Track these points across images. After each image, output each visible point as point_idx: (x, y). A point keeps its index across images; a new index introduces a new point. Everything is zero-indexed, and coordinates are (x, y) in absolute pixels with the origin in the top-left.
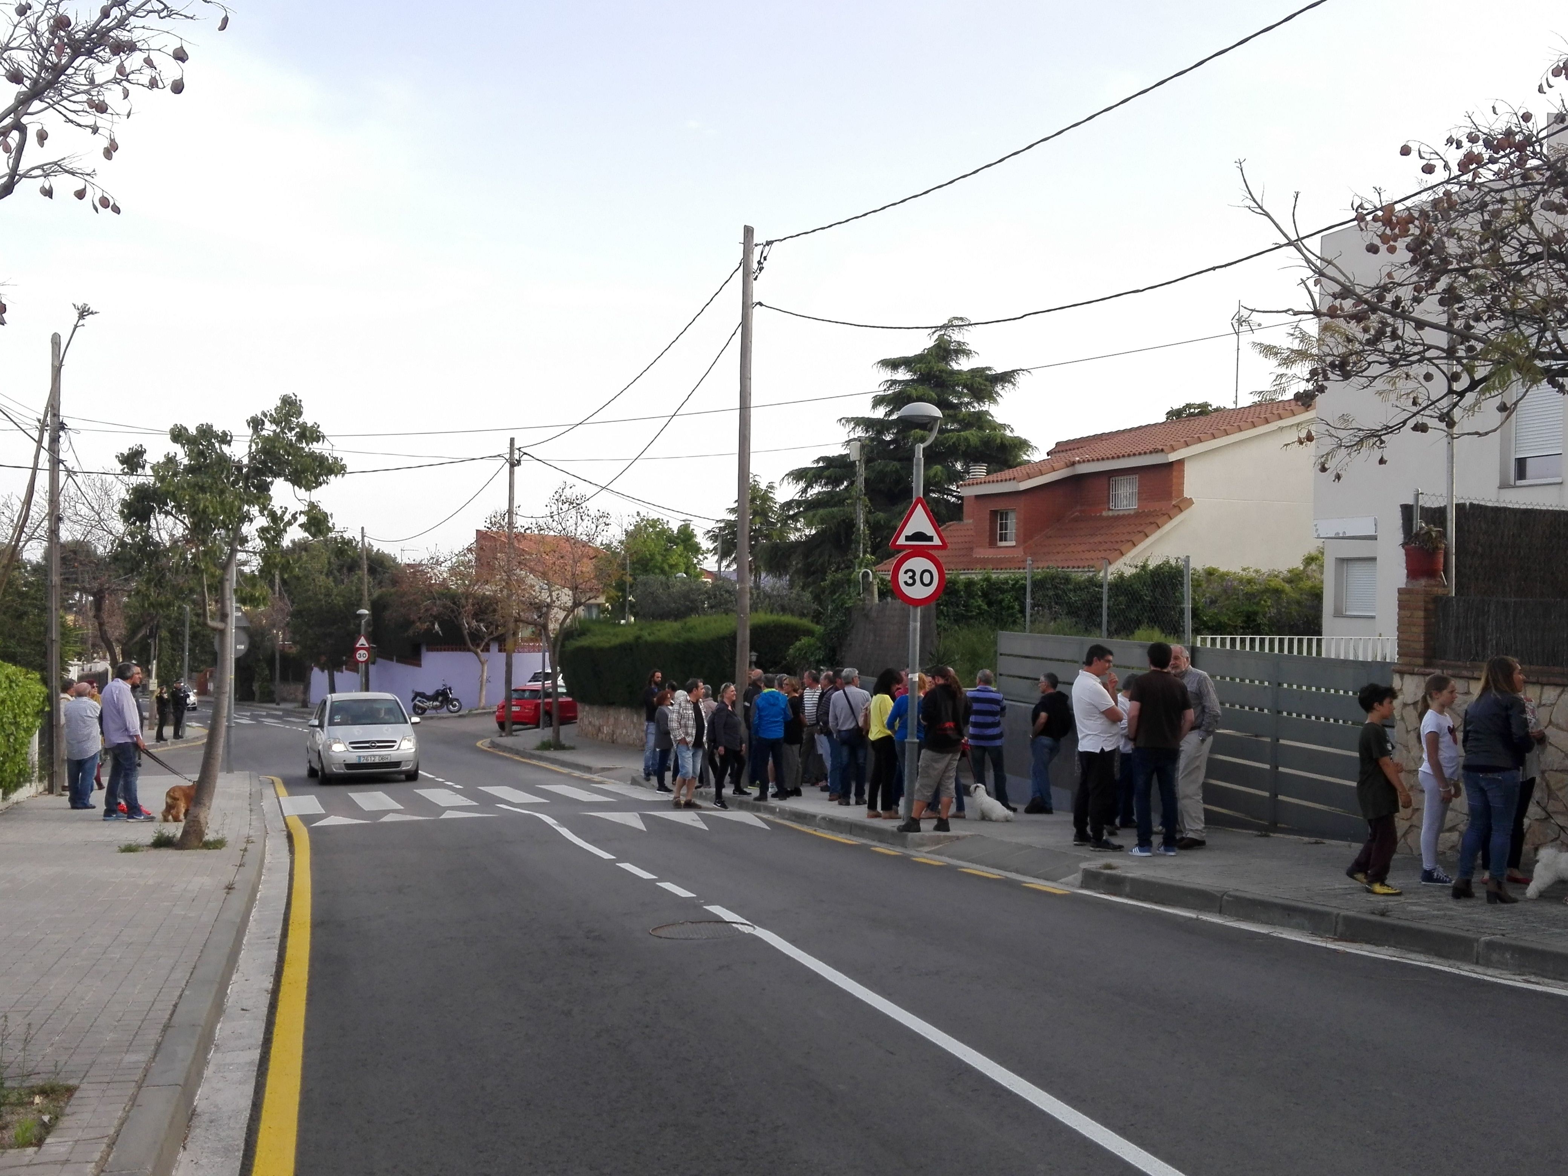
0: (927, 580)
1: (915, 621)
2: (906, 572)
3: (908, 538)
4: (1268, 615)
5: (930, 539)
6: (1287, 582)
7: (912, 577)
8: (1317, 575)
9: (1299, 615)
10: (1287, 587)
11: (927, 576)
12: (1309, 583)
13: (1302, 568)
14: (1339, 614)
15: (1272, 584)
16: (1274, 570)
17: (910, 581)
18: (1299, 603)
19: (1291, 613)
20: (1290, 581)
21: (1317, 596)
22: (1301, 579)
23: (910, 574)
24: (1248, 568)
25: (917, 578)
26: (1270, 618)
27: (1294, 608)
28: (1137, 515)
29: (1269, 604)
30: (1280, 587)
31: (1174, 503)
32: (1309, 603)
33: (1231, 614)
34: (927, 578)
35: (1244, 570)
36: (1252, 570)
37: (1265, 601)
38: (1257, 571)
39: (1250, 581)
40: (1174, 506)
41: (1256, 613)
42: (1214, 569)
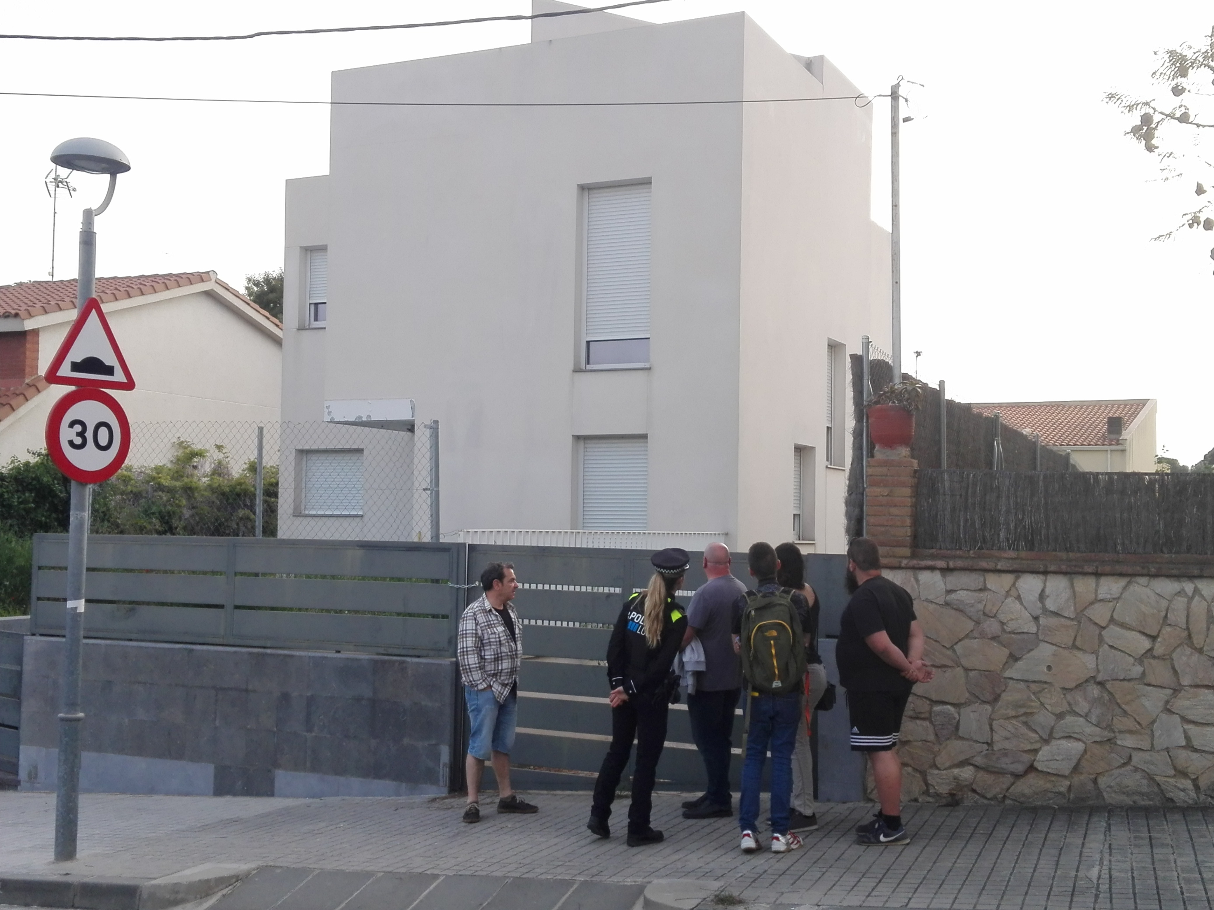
0: (103, 440)
1: (82, 508)
2: (72, 424)
3: (75, 367)
5: (110, 371)
7: (81, 434)
11: (103, 433)
14: (297, 513)
17: (78, 441)
23: (78, 428)
25: (89, 435)
31: (27, 381)
34: (103, 437)
40: (29, 385)
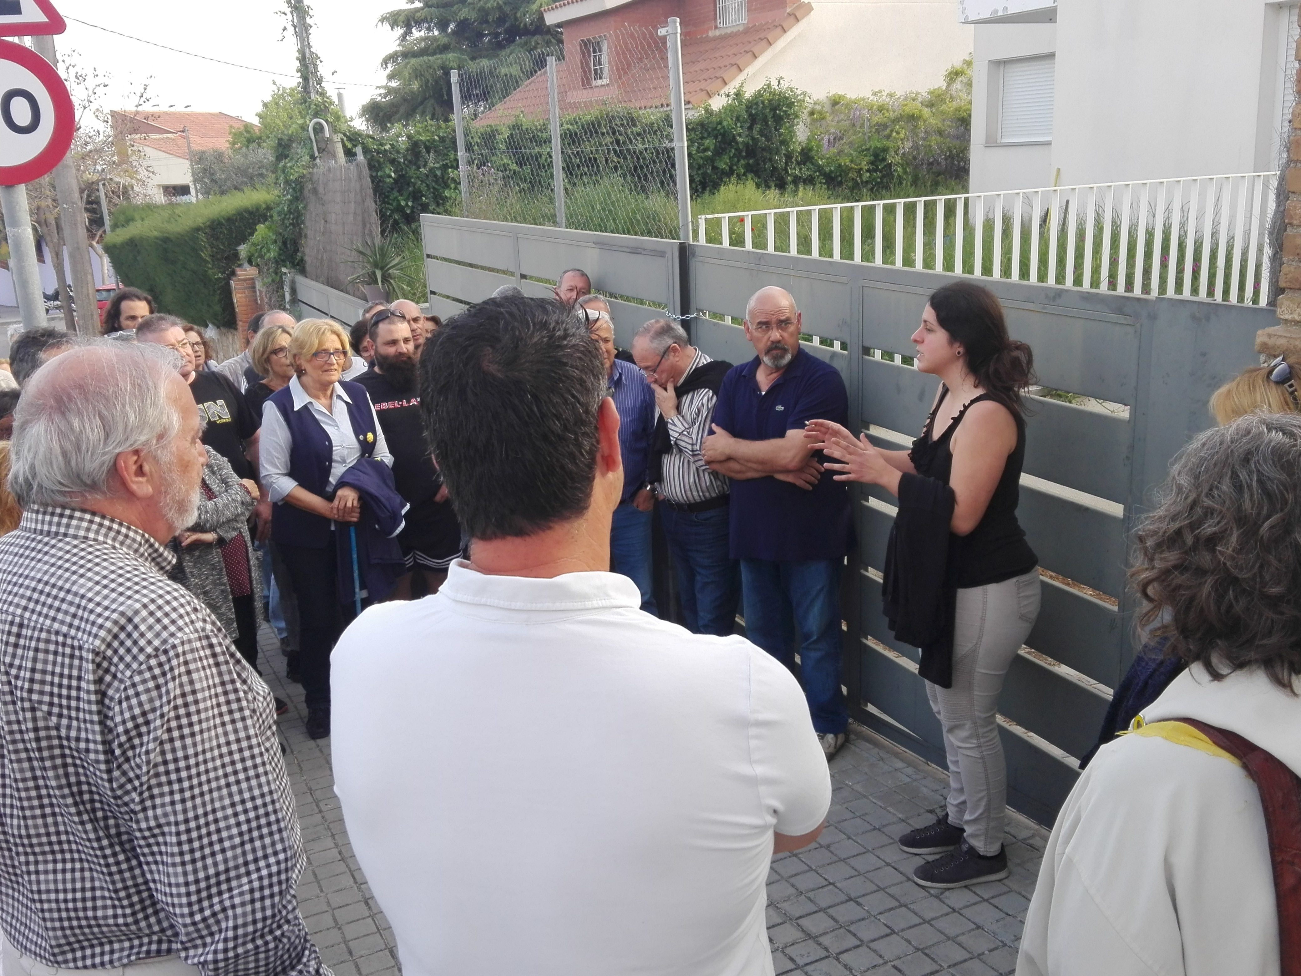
4: (901, 151)
6: (927, 106)
8: (963, 95)
9: (939, 148)
10: (926, 112)
12: (955, 104)
13: (944, 88)
14: (991, 143)
15: (907, 110)
16: (911, 92)
18: (940, 133)
19: (930, 146)
20: (930, 105)
21: (964, 122)
22: (943, 101)
24: (880, 92)
26: (903, 154)
27: (934, 141)
28: (747, 31)
29: (902, 135)
30: (916, 112)
31: (789, 11)
32: (952, 131)
33: (854, 154)
35: (875, 94)
36: (885, 94)
37: (898, 133)
38: (891, 95)
39: (881, 109)
40: (790, 15)
41: (885, 150)
42: (840, 97)
